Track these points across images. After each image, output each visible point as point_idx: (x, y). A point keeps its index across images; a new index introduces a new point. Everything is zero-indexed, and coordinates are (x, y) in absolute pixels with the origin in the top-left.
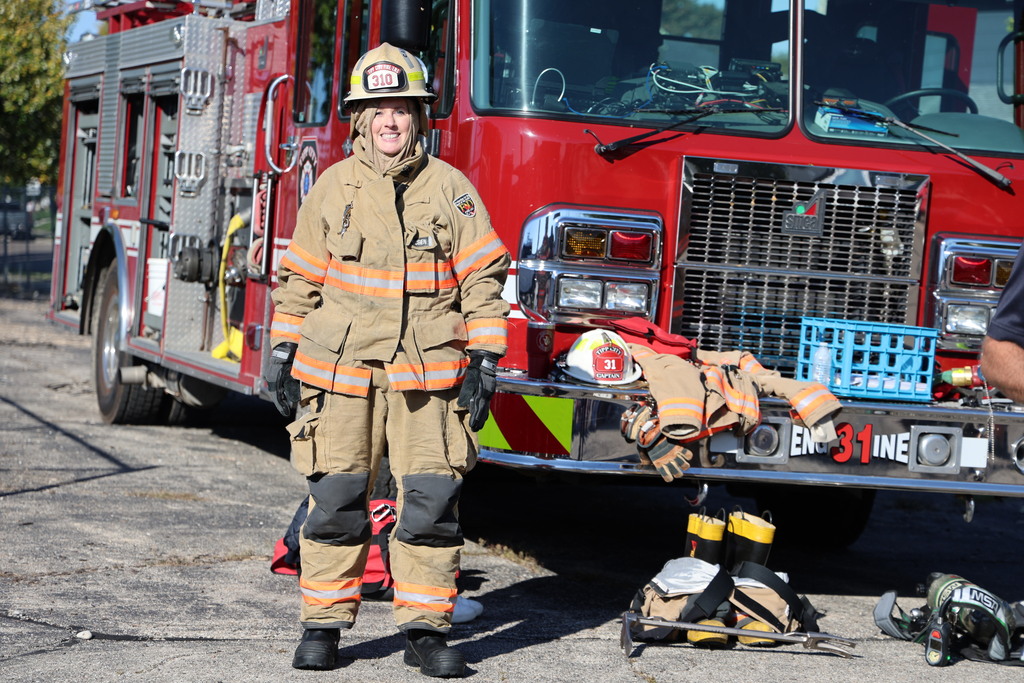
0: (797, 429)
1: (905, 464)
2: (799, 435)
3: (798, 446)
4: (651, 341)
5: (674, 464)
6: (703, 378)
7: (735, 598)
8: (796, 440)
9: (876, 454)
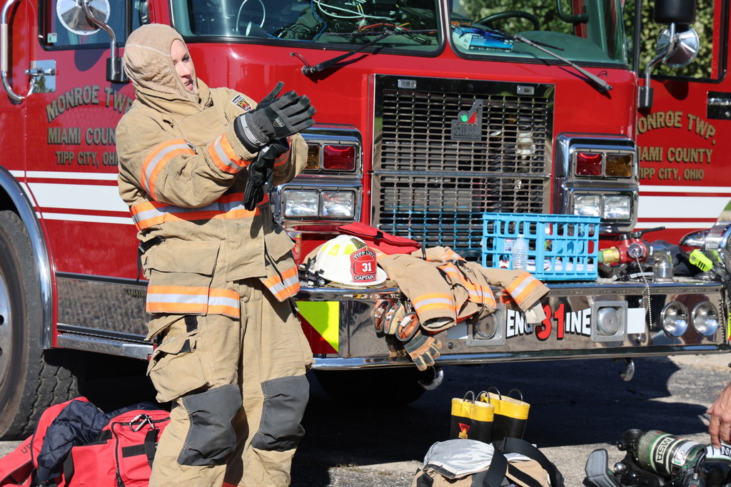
0: (511, 313)
1: (588, 336)
2: (512, 318)
3: (512, 327)
4: (377, 243)
5: (428, 354)
6: (443, 274)
7: (510, 472)
8: (510, 323)
9: (568, 330)
